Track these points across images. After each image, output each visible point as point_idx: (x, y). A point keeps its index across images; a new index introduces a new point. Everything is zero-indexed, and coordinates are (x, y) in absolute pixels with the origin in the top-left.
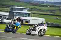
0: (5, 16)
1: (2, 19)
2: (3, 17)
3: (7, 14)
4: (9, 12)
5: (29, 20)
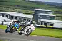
0: (29, 19)
5: (54, 23)
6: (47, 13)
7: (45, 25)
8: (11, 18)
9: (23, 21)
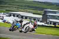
6: (56, 14)
7: (53, 25)
8: (21, 18)
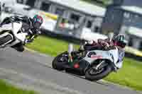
0: (91, 19)
1: (77, 26)
2: (81, 20)
3: (101, 11)
4: (108, 7)
9: (69, 22)
